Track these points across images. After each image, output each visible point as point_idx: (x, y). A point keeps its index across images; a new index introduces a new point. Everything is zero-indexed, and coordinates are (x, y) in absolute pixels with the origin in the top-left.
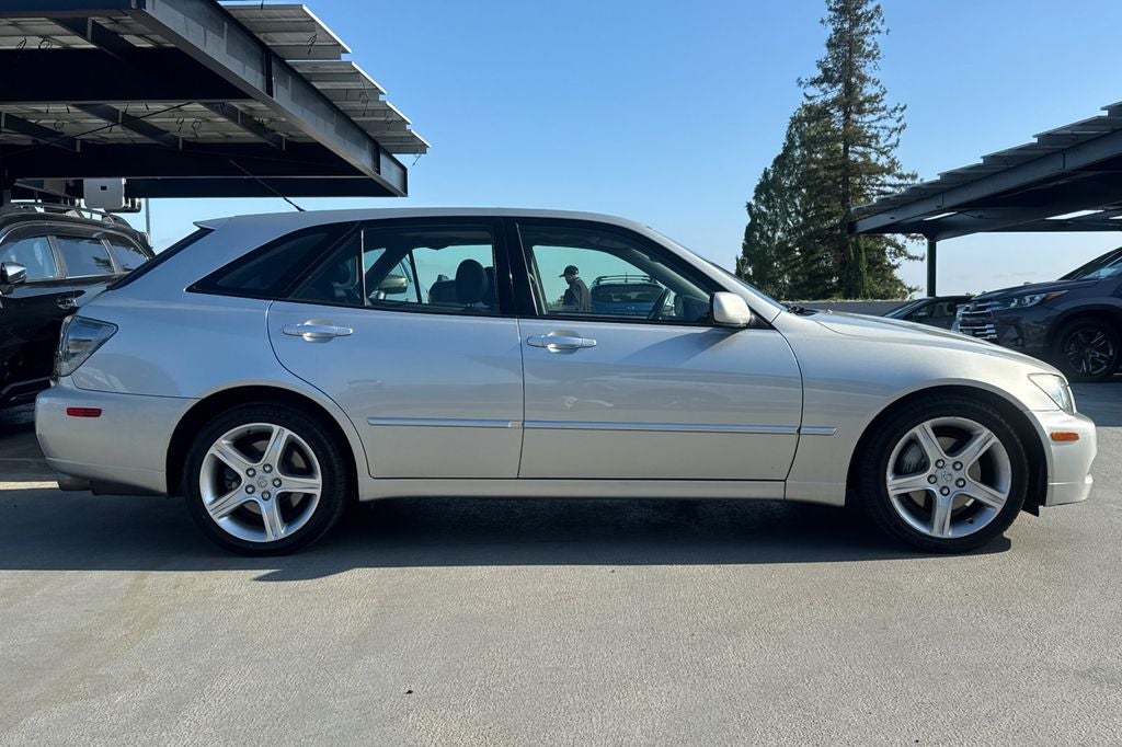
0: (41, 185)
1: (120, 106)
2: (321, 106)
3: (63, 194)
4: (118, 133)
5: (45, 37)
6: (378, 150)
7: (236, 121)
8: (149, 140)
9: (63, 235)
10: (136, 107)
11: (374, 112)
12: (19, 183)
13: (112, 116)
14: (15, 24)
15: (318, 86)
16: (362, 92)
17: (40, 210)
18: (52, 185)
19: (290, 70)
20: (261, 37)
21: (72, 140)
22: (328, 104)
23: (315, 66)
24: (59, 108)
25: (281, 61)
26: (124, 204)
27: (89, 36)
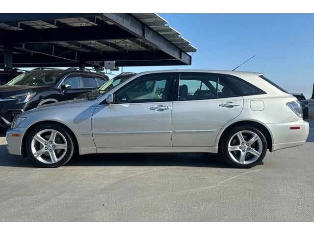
0: (93, 63)
1: (109, 41)
2: (162, 39)
3: (99, 65)
4: (110, 49)
5: (87, 23)
6: (181, 51)
7: (139, 44)
8: (118, 50)
9: (83, 76)
10: (113, 41)
11: (178, 40)
12: (87, 62)
13: (107, 44)
14: (79, 19)
15: (161, 33)
16: (173, 35)
17: (78, 69)
18: (97, 63)
19: (151, 29)
20: (142, 20)
21: (99, 51)
22: (164, 39)
23: (159, 28)
24: (93, 42)
25: (148, 27)
26: (114, 68)
27: (95, 22)
